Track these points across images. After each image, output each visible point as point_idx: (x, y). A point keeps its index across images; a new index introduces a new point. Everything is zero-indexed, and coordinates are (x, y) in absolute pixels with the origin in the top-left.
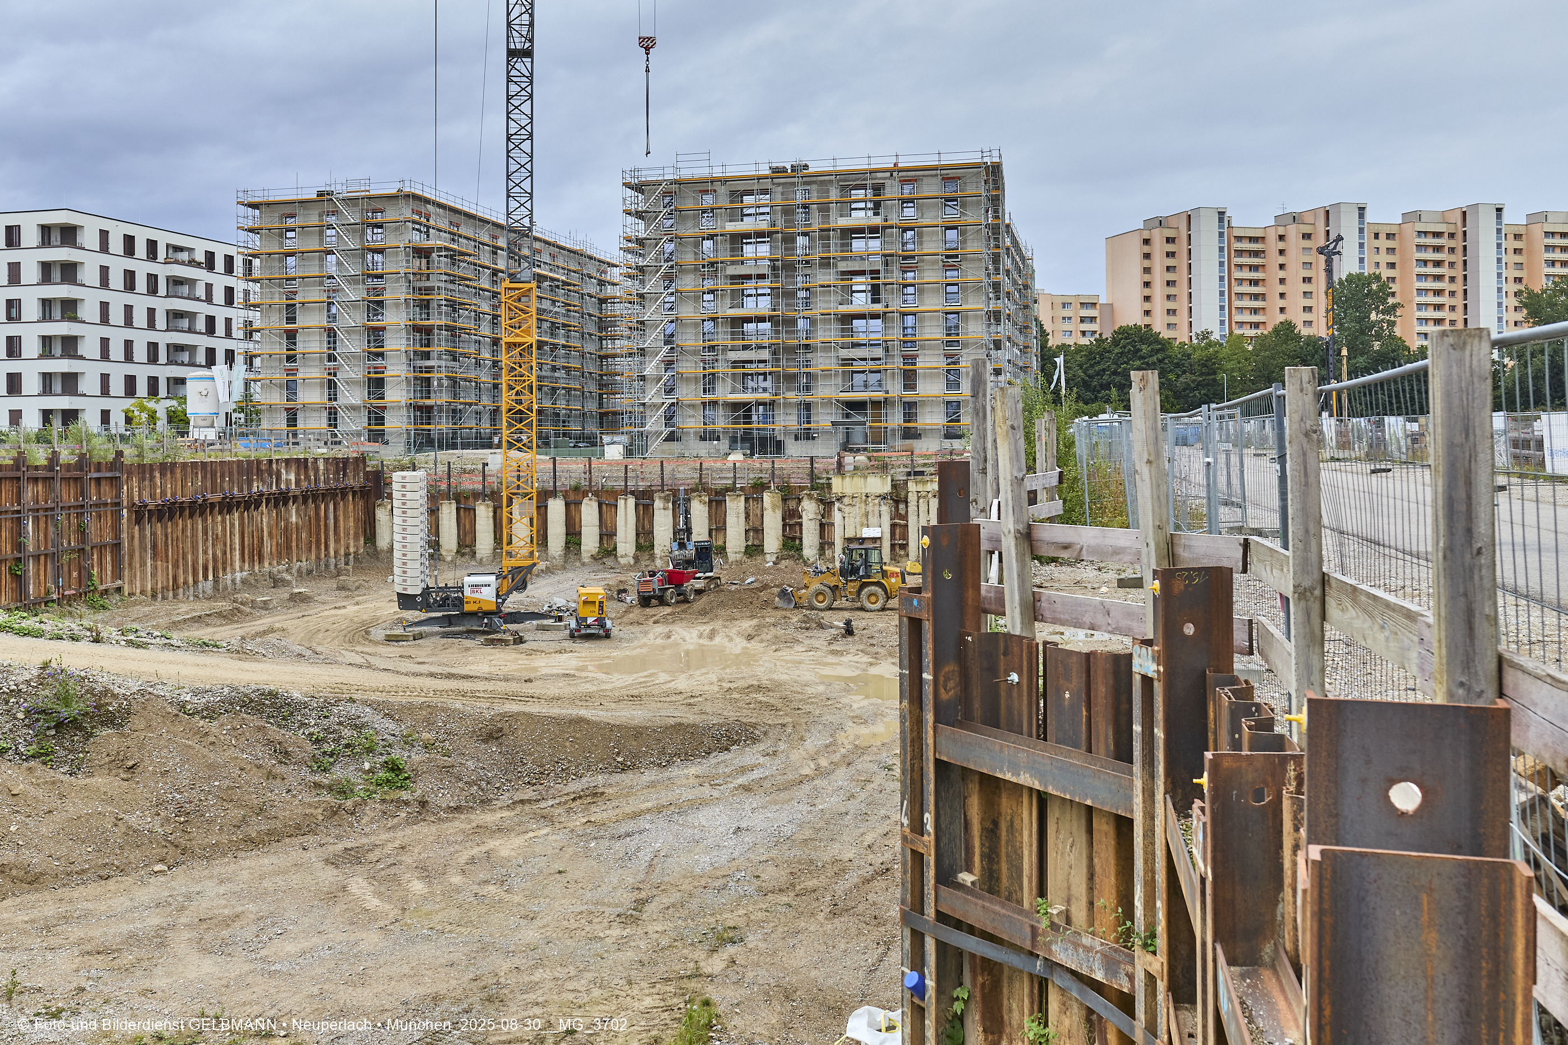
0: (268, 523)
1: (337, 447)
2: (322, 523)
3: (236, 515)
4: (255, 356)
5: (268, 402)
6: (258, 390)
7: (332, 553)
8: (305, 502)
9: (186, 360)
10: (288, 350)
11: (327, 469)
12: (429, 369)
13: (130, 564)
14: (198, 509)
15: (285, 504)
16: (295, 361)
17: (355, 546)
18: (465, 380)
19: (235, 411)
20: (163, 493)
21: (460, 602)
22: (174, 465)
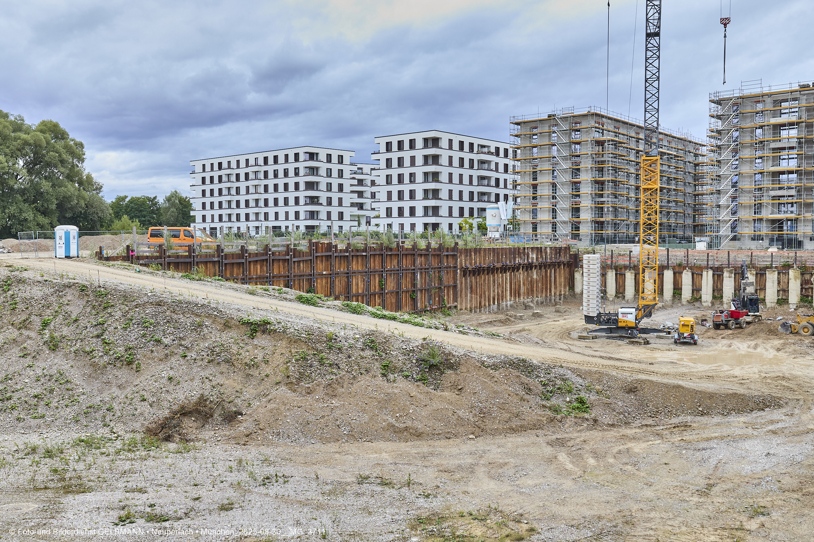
0: (523, 278)
1: (556, 242)
2: (548, 279)
3: (508, 274)
4: (518, 197)
5: (524, 219)
6: (519, 214)
7: (553, 294)
8: (540, 268)
9: (486, 200)
10: (533, 194)
11: (551, 253)
12: (603, 203)
13: (461, 295)
14: (491, 270)
15: (531, 269)
16: (536, 199)
17: (564, 291)
18: (621, 208)
19: (508, 224)
20: (475, 263)
21: (616, 321)
22: (480, 249)
